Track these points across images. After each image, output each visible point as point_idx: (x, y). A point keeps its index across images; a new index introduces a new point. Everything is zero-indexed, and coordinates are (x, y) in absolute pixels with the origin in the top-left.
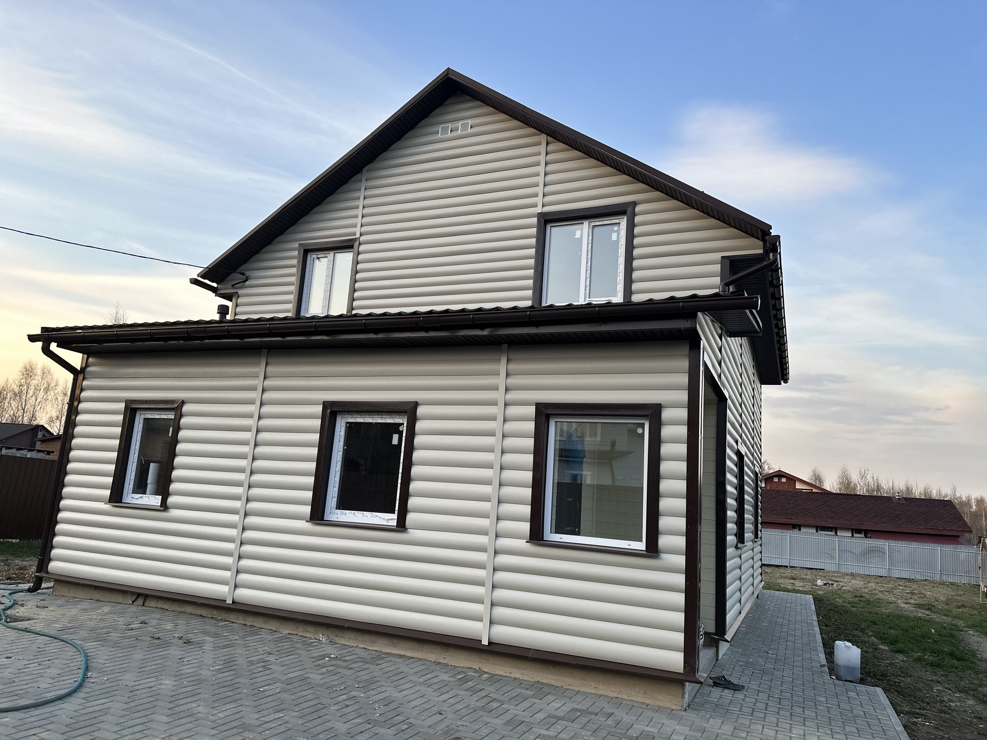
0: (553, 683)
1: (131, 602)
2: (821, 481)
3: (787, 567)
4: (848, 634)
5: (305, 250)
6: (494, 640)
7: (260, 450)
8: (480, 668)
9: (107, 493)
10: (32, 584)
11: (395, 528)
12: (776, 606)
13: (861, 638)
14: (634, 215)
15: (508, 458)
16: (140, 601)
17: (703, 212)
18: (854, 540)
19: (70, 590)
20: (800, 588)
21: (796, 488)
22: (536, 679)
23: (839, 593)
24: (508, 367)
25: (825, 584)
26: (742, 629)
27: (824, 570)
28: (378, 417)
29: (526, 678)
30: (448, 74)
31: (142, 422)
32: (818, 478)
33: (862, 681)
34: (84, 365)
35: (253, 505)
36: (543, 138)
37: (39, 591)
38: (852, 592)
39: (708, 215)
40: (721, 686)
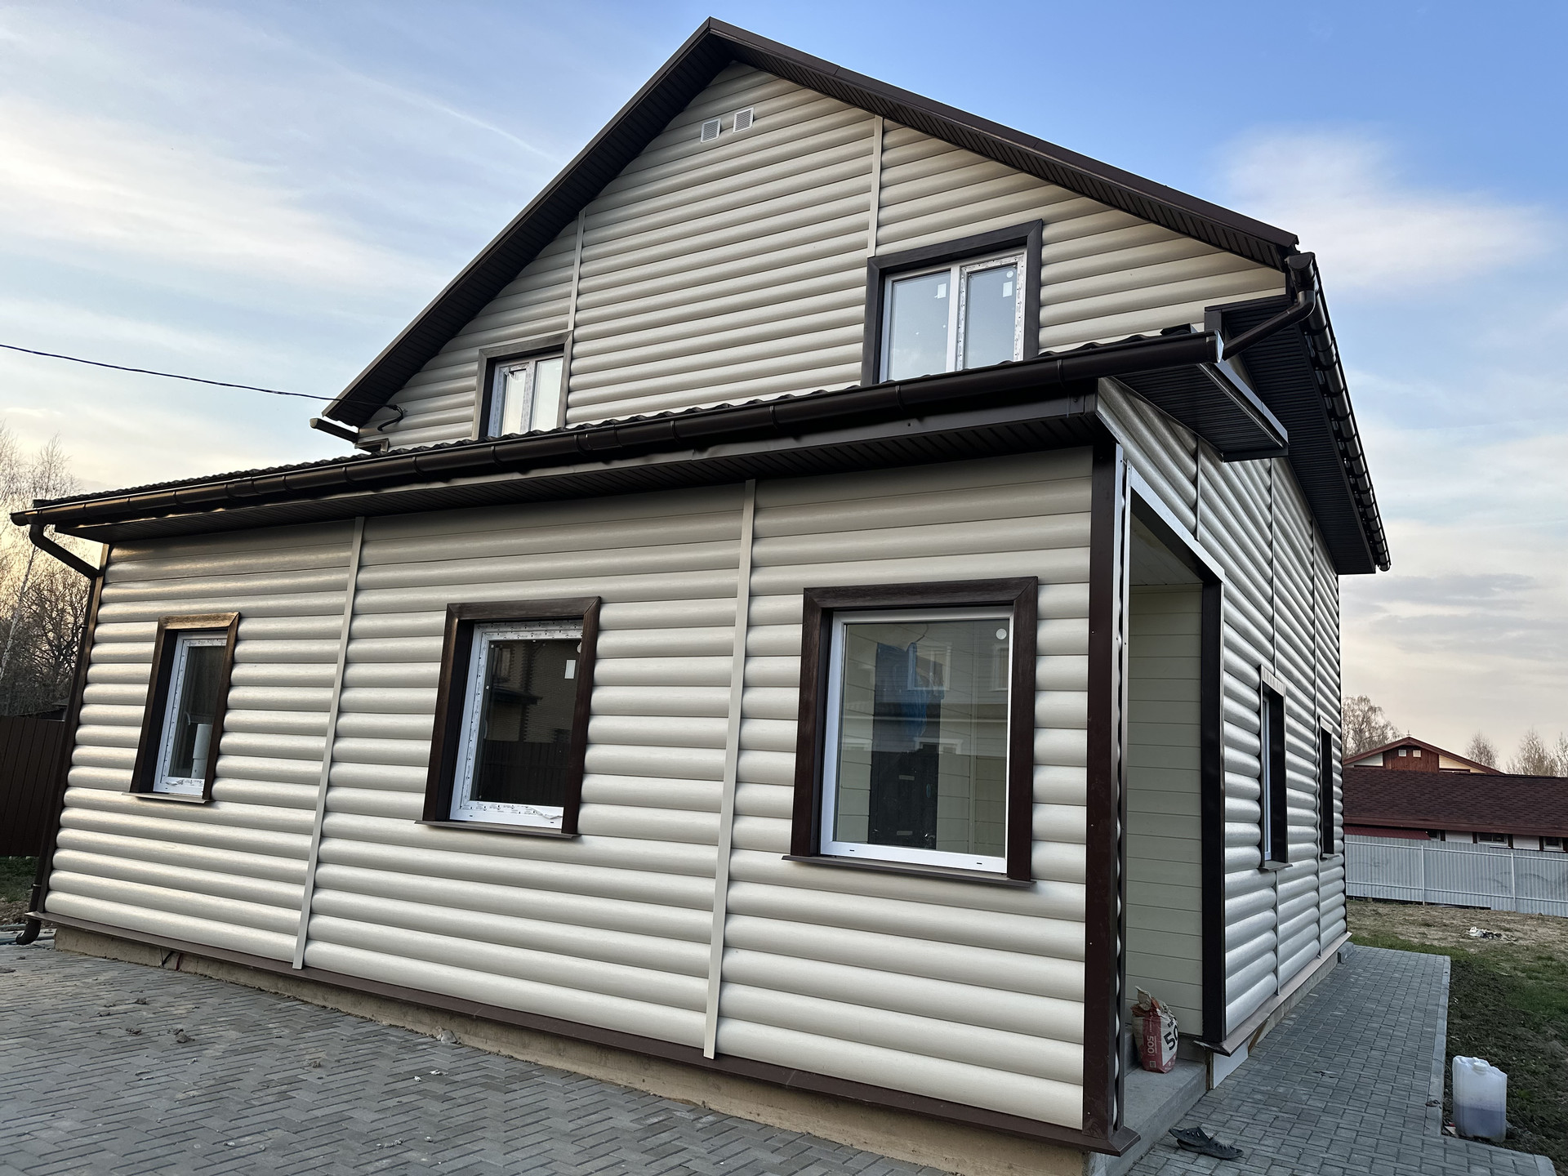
0: (835, 1137)
1: (161, 964)
2: (1489, 756)
3: (1420, 903)
4: (1505, 1033)
5: (489, 360)
6: (726, 1049)
7: (351, 695)
8: (704, 1102)
9: (128, 775)
10: (23, 932)
11: (560, 832)
12: (1373, 977)
13: (1529, 1043)
14: (1041, 244)
15: (755, 696)
16: (173, 963)
17: (1168, 227)
18: (1544, 857)
19: (77, 941)
20: (1436, 943)
21: (1440, 767)
22: (802, 1129)
23: (1506, 953)
24: (756, 522)
25: (1485, 935)
26: (1287, 1022)
27: (1490, 908)
28: (540, 628)
29: (786, 1125)
30: (708, 29)
31: (185, 654)
32: (1484, 751)
33: (1511, 1140)
34: (105, 563)
35: (338, 794)
36: (877, 123)
37: (34, 942)
38: (1533, 950)
39: (1178, 231)
40: (1193, 1149)
